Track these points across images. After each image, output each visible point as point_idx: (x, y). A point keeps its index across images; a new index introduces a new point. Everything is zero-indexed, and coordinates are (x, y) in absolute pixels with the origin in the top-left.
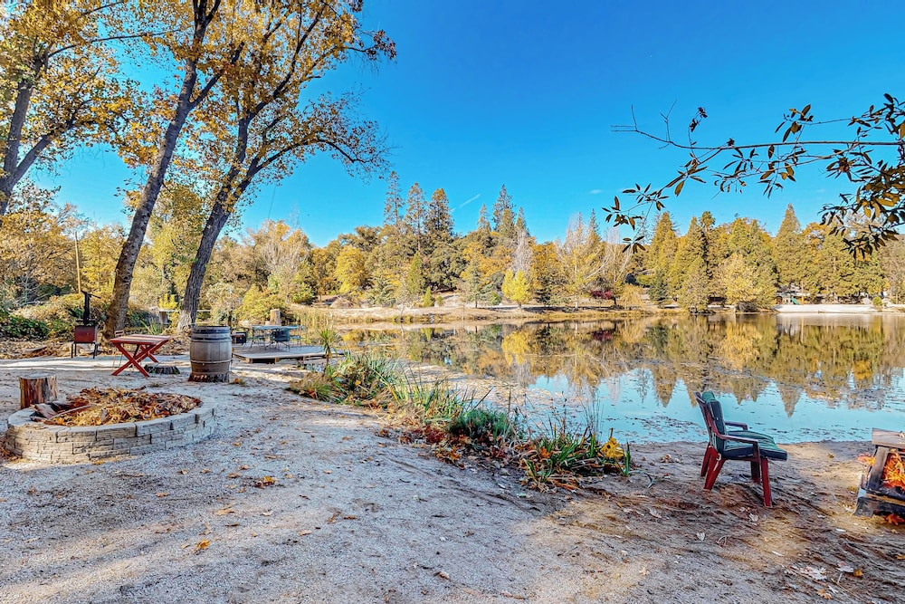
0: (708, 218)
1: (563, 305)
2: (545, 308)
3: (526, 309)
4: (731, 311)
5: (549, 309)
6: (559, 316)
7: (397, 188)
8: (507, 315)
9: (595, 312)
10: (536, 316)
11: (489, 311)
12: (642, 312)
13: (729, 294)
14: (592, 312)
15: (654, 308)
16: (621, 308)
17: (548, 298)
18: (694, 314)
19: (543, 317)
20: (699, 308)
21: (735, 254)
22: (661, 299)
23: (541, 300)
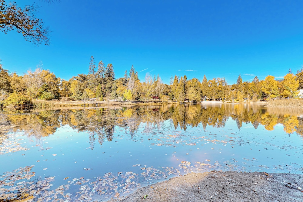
0: (185, 77)
1: (143, 101)
2: (138, 102)
3: (132, 102)
4: (191, 103)
5: (139, 102)
6: (142, 104)
7: (94, 62)
8: (125, 104)
9: (154, 103)
10: (134, 104)
11: (119, 103)
12: (167, 103)
13: (190, 98)
14: (152, 103)
15: (171, 102)
16: (161, 102)
17: (139, 99)
18: (181, 103)
19: (137, 104)
20: (182, 102)
21: (191, 87)
22: (172, 99)
23: (137, 99)
